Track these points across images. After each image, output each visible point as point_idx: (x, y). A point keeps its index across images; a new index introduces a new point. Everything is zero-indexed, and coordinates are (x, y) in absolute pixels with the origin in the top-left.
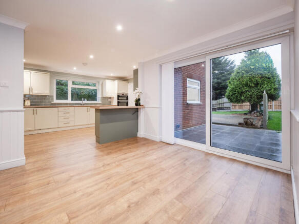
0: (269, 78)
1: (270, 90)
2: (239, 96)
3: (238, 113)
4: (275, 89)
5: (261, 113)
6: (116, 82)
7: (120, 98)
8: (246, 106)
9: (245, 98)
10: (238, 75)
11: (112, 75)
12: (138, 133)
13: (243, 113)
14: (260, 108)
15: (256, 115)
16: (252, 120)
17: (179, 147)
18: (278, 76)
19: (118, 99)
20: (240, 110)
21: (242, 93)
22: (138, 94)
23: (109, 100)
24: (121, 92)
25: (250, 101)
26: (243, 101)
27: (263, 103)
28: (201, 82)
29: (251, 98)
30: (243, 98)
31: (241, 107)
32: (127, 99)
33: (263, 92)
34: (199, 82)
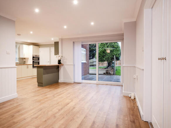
0: (116, 48)
1: (117, 55)
2: (102, 58)
3: (102, 68)
4: (119, 54)
5: (113, 68)
6: (31, 46)
7: (34, 59)
8: (105, 64)
9: (105, 59)
10: (102, 45)
11: (29, 41)
12: (59, 80)
13: (104, 68)
14: (112, 65)
15: (110, 69)
16: (109, 71)
17: (84, 84)
18: (120, 47)
19: (33, 60)
20: (102, 66)
21: (104, 56)
22: (60, 57)
23: (24, 60)
24: (35, 54)
25: (108, 61)
26: (104, 61)
27: (113, 62)
28: (86, 49)
29: (108, 59)
30: (104, 59)
31: (102, 64)
32: (39, 60)
33: (114, 56)
34: (85, 50)
